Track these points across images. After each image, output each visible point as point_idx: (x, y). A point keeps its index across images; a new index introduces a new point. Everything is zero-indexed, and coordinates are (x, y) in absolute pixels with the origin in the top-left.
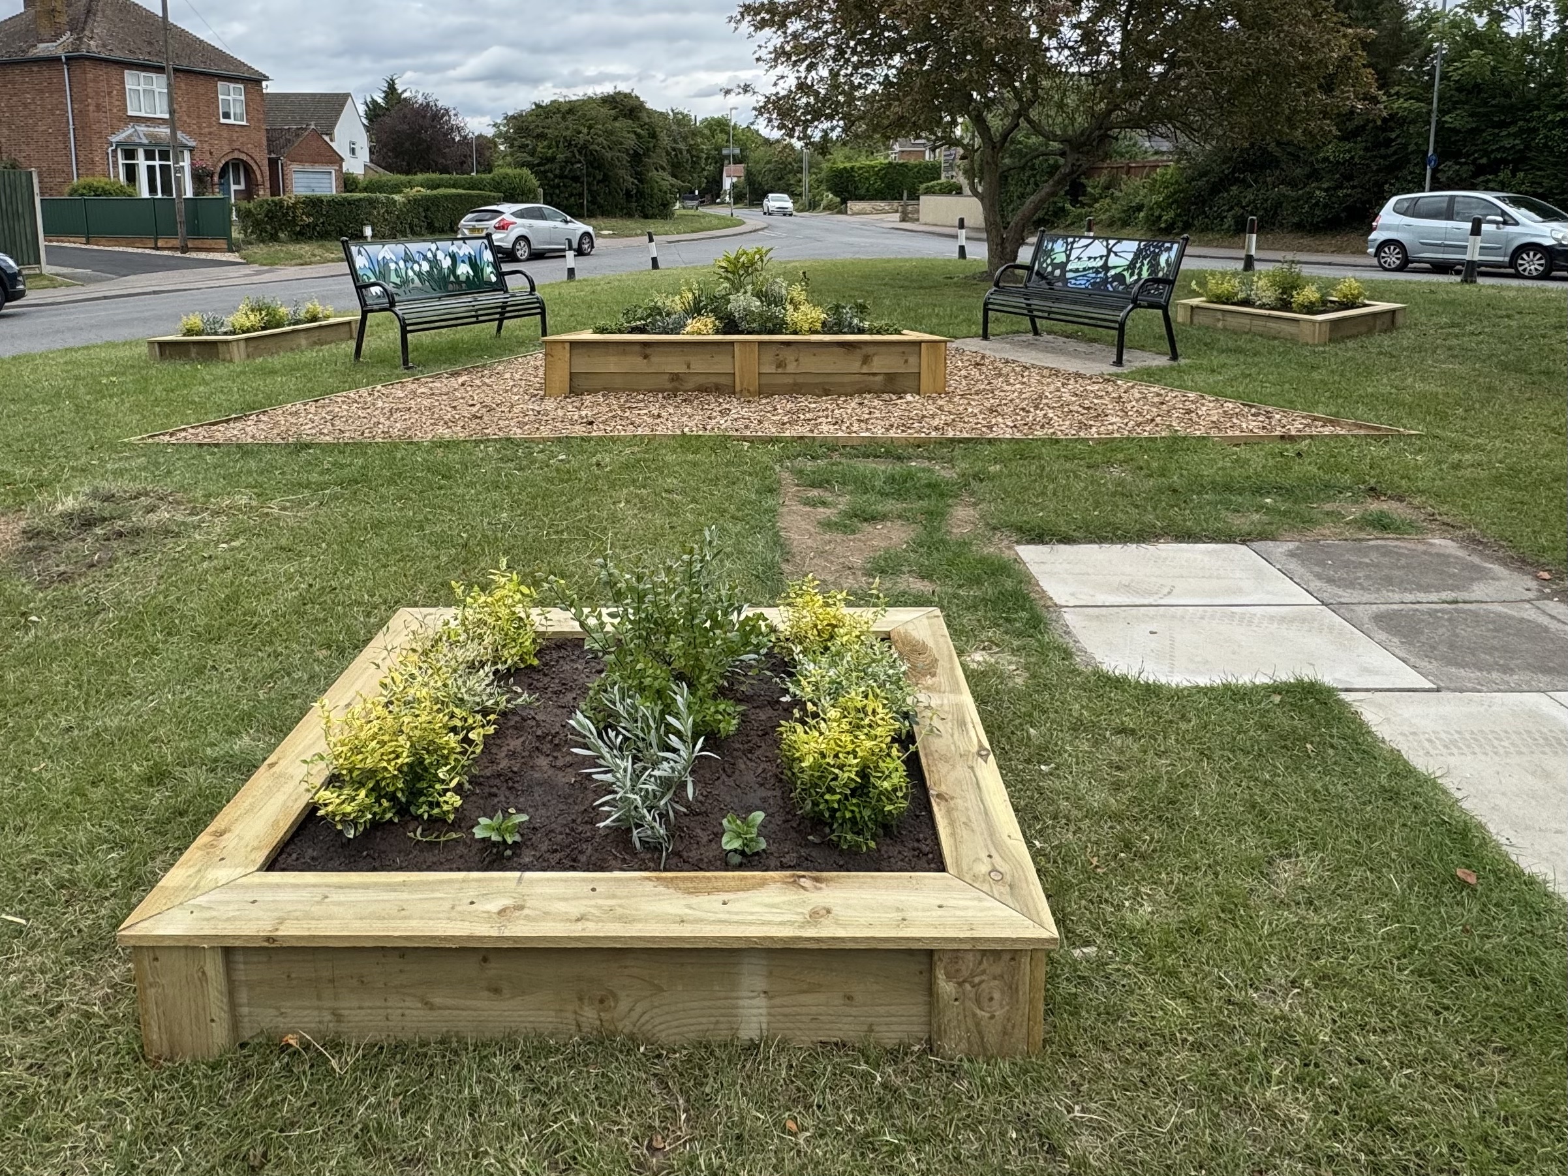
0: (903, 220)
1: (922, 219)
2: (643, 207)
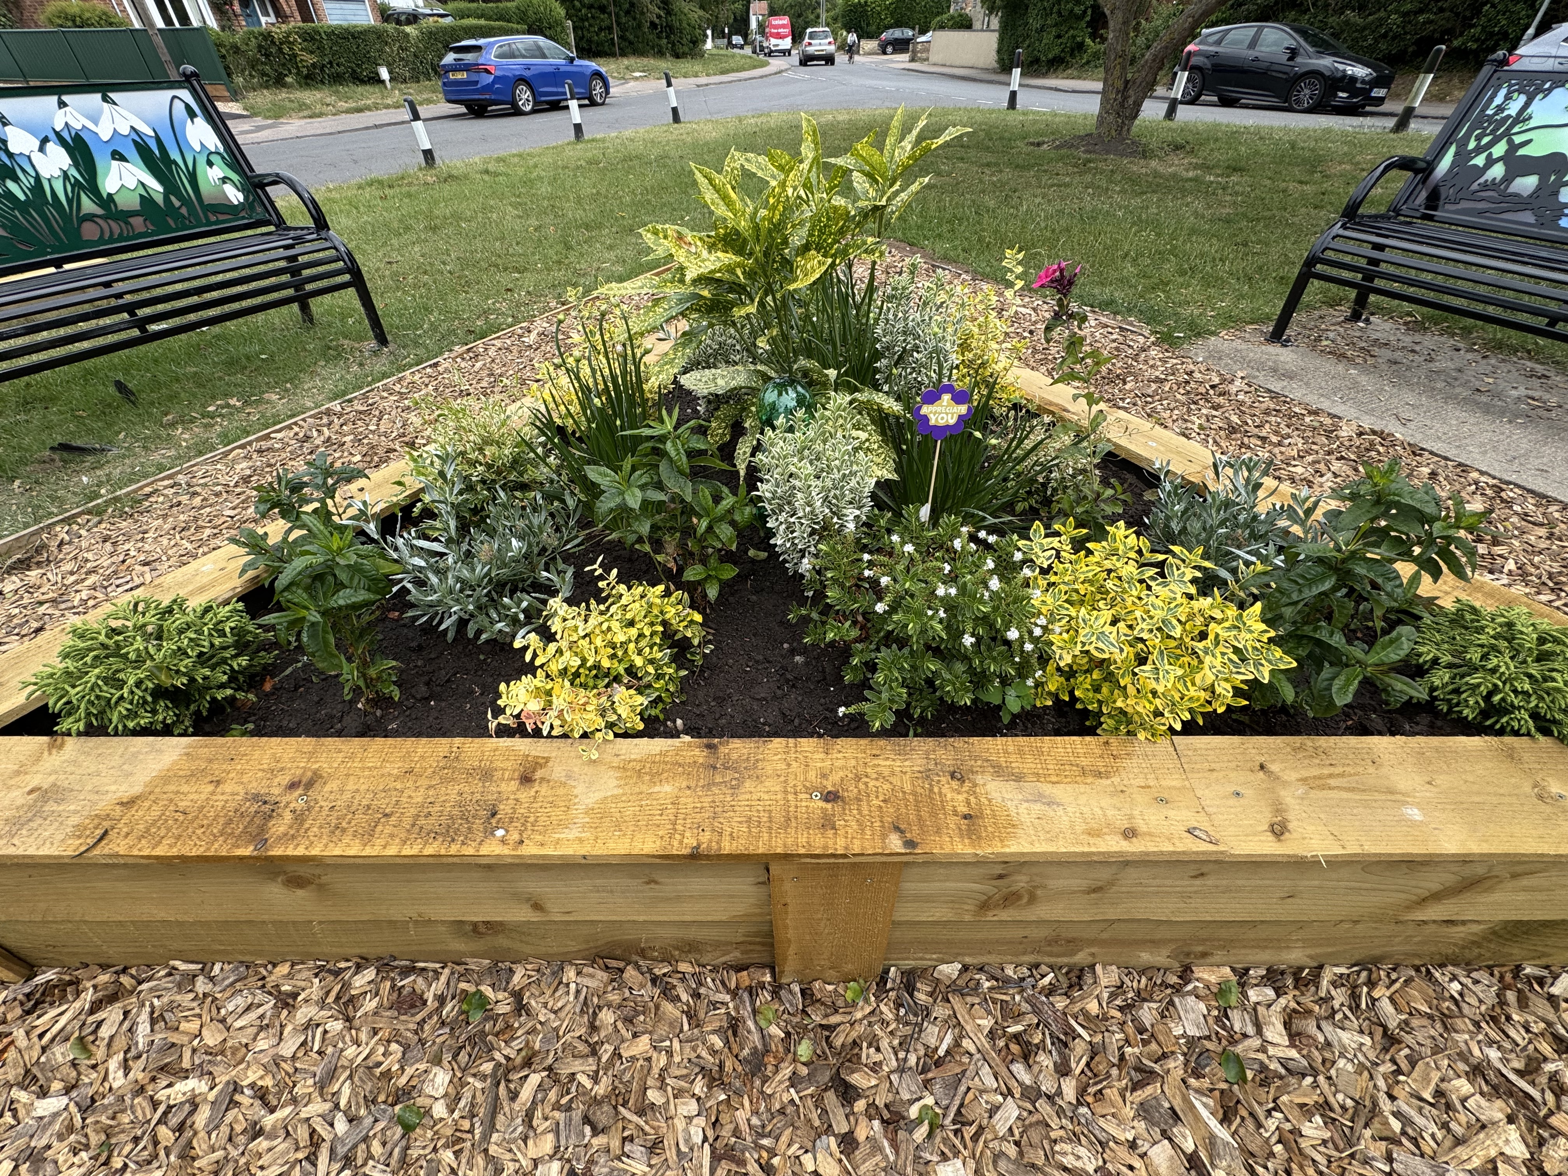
0: (912, 60)
1: (933, 58)
2: (674, 45)
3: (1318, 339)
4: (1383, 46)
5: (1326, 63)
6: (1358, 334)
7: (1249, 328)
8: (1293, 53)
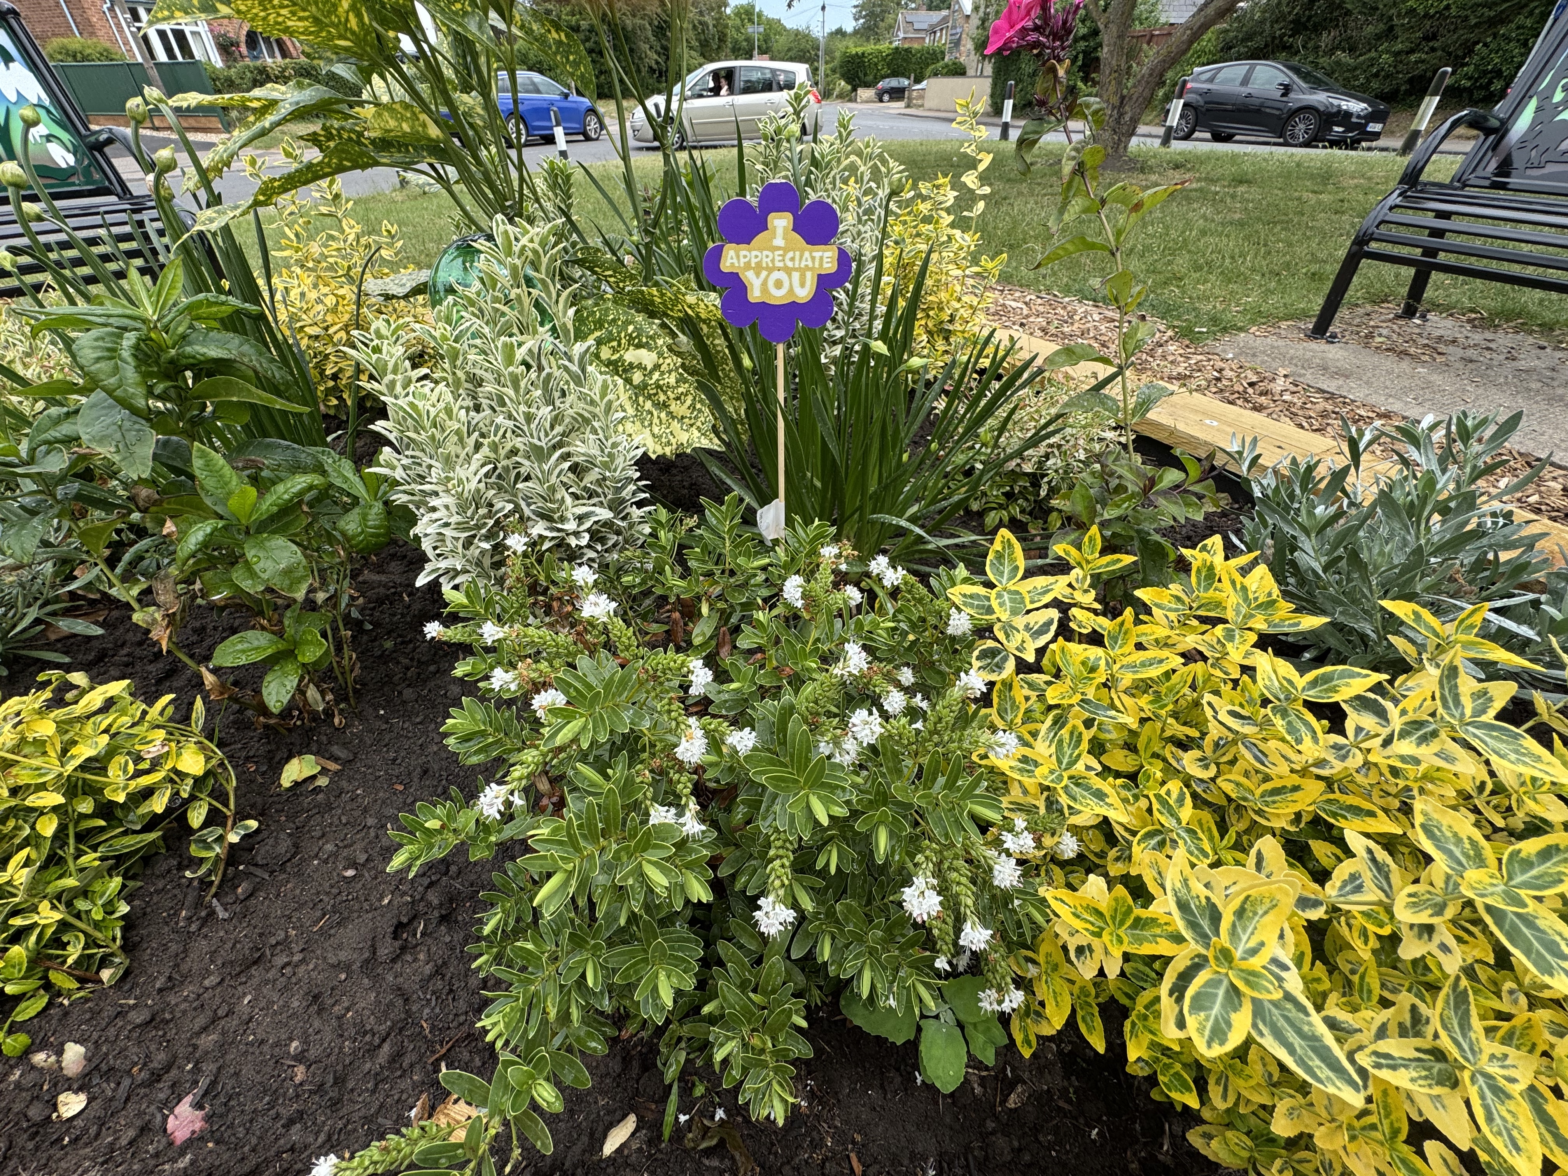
0: (908, 106)
1: (927, 105)
3: (1370, 336)
4: (1375, 84)
5: (1320, 98)
6: (1417, 331)
7: (1284, 325)
8: (1287, 89)
